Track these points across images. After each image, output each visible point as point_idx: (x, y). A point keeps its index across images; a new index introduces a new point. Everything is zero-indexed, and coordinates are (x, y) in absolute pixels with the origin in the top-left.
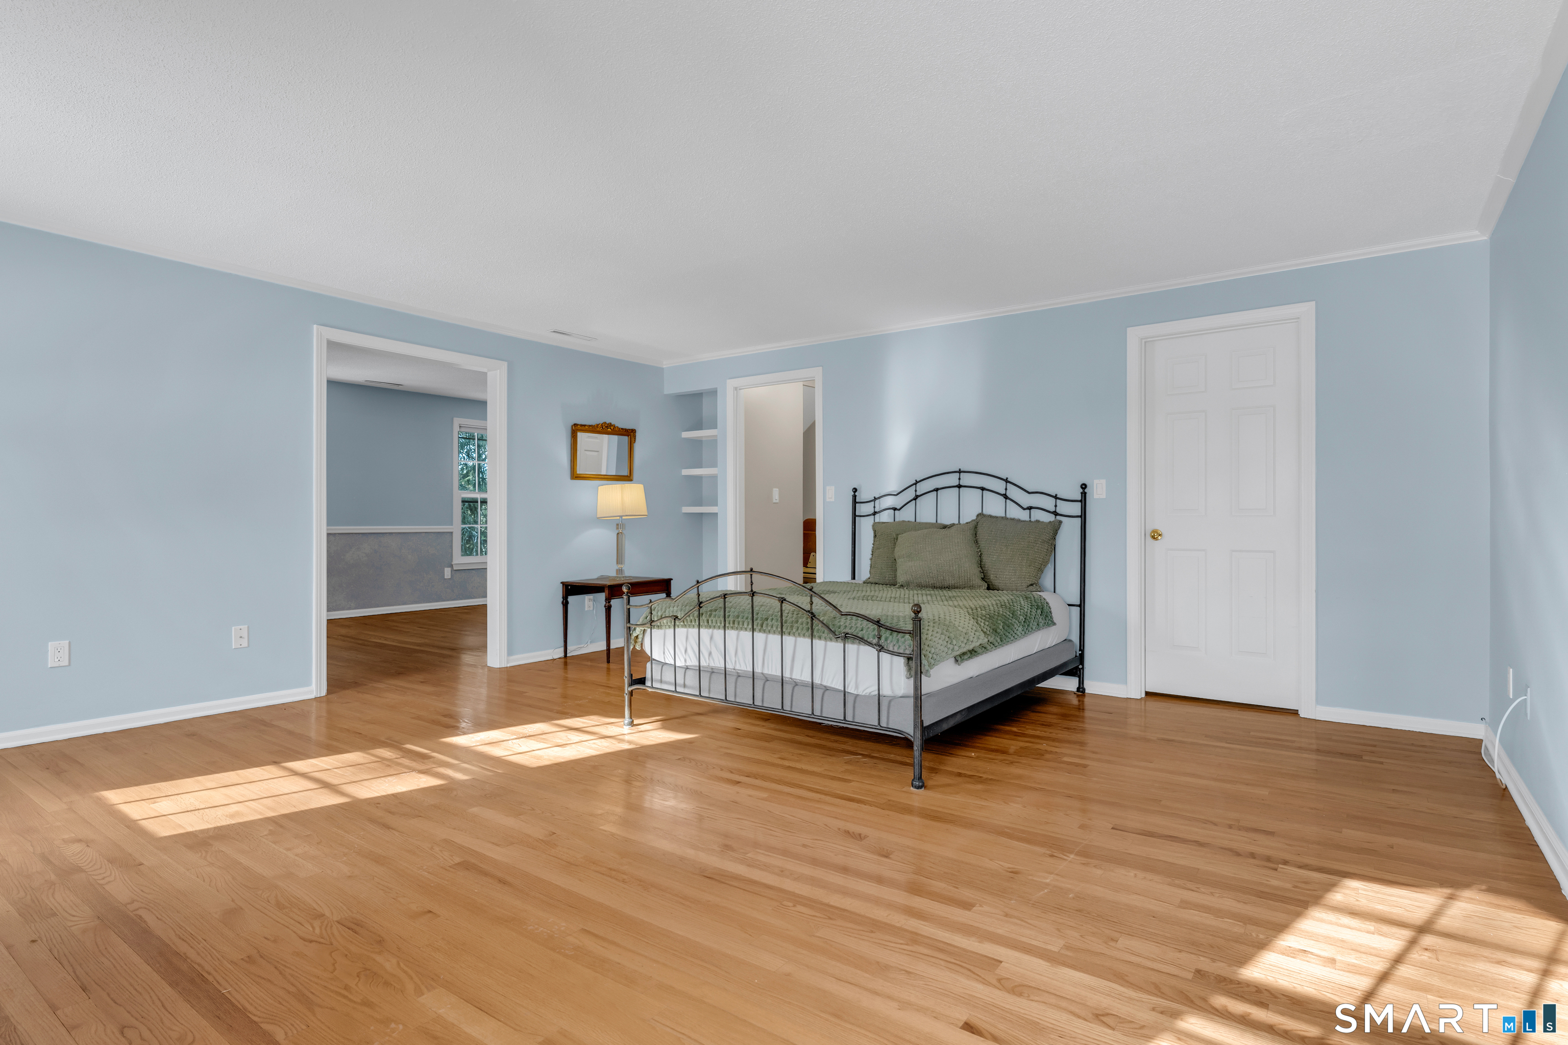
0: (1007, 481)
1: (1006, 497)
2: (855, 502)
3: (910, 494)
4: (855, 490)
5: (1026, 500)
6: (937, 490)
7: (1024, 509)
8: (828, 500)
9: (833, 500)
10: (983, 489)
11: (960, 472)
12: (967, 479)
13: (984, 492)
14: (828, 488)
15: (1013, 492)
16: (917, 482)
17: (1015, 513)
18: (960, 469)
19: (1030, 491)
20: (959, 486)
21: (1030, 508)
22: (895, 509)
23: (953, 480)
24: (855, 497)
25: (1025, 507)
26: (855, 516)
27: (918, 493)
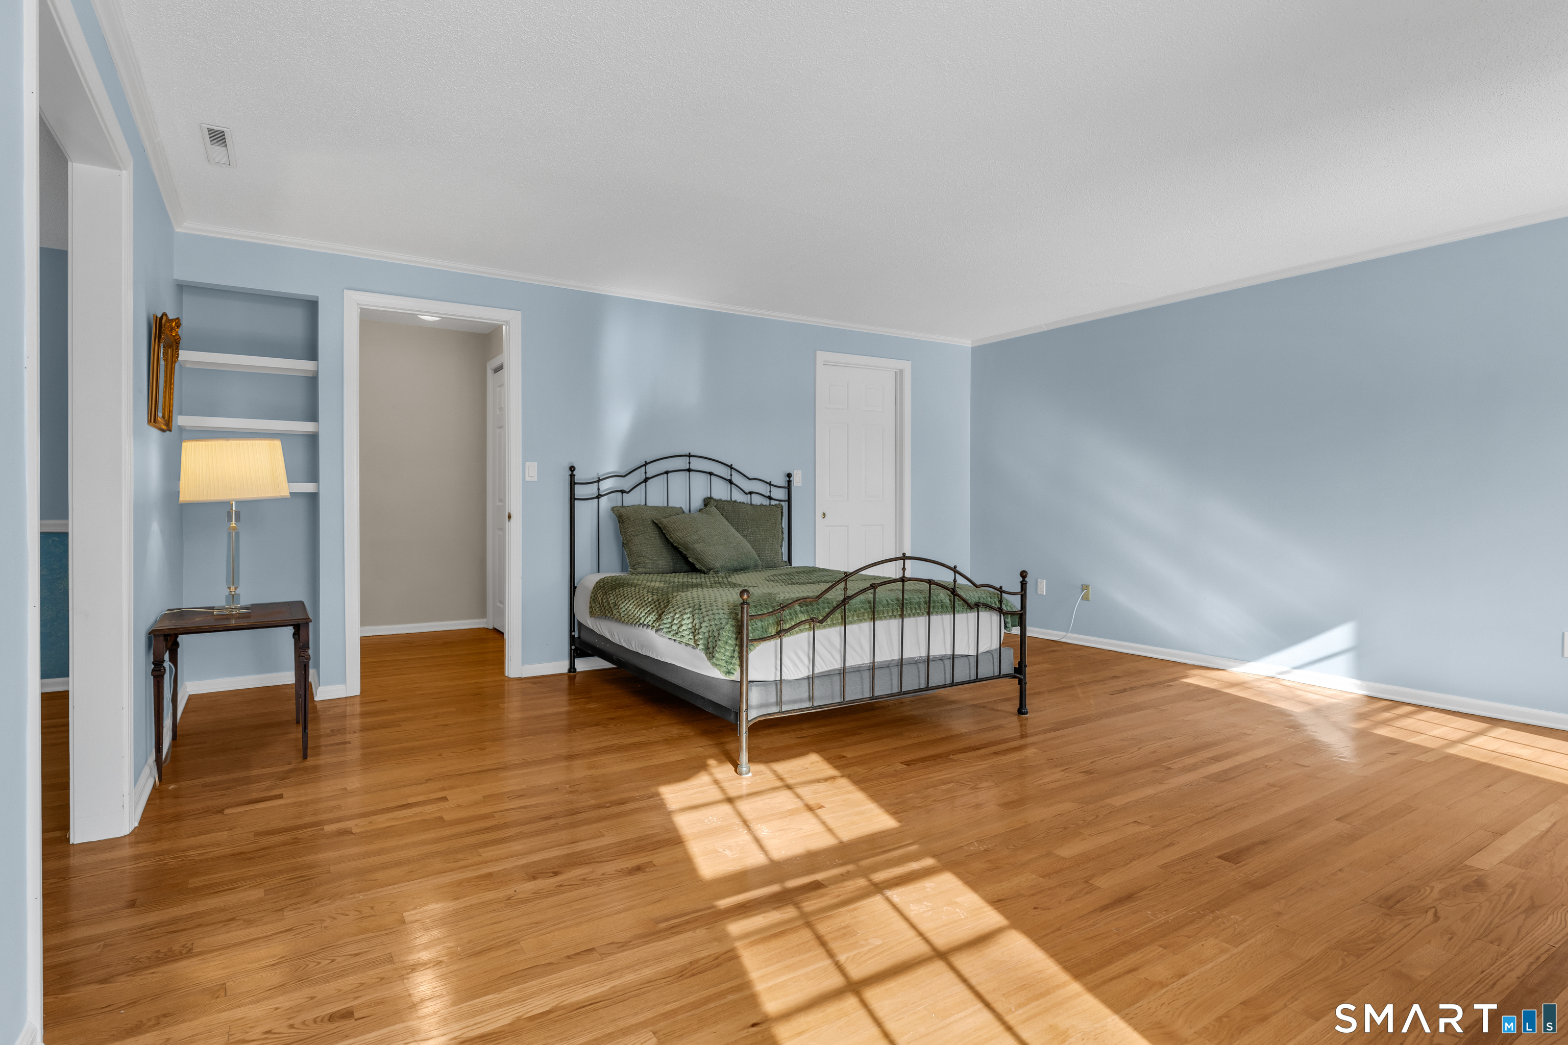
0: (731, 467)
1: (731, 482)
2: (573, 483)
3: (639, 476)
4: (572, 469)
5: (748, 486)
6: (667, 473)
7: (746, 494)
8: (528, 479)
9: (535, 479)
10: (711, 474)
11: (690, 456)
12: (696, 464)
13: (712, 477)
14: (528, 464)
15: (737, 478)
16: (646, 464)
17: (738, 497)
18: (690, 454)
19: (750, 478)
20: (689, 470)
21: (751, 493)
22: (622, 492)
23: (681, 463)
24: (572, 476)
25: (747, 492)
26: (572, 499)
27: (648, 476)
